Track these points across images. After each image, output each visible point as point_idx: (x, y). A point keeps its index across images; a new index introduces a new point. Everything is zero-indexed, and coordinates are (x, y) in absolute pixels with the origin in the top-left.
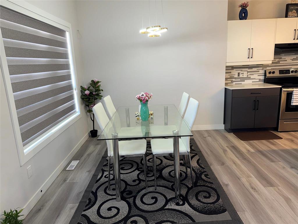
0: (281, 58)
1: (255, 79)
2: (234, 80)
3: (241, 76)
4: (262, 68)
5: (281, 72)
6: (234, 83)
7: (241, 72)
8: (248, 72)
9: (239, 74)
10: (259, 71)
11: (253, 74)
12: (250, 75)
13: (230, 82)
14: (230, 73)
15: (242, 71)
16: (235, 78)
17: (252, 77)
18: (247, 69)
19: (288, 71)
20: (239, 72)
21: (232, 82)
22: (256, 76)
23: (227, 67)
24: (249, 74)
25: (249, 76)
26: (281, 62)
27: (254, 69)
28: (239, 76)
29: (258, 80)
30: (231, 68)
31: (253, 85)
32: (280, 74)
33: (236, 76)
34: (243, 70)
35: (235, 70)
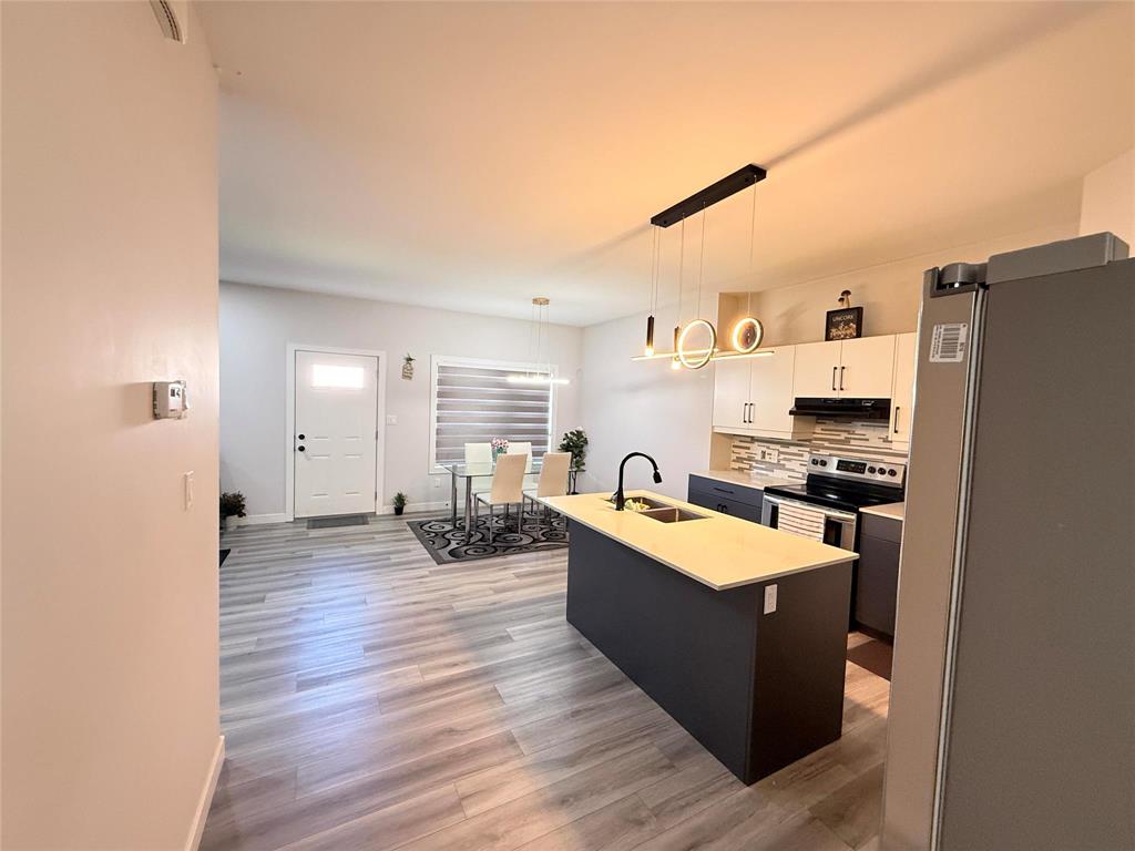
1: (793, 471)
2: (754, 464)
3: (767, 458)
4: (808, 449)
5: (842, 465)
6: (755, 471)
7: (768, 451)
8: (780, 453)
9: (764, 453)
11: (789, 460)
12: (785, 459)
15: (768, 448)
16: (757, 462)
18: (778, 447)
19: (860, 467)
20: (764, 449)
22: (794, 465)
24: (782, 456)
28: (764, 457)
32: (838, 469)
33: (759, 458)
35: (756, 443)
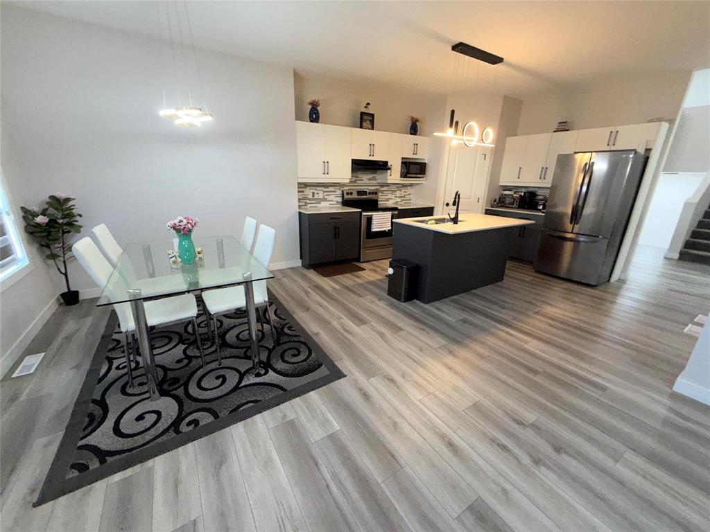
0: (357, 177)
1: (332, 201)
2: (308, 201)
3: (316, 196)
4: (338, 188)
5: (359, 193)
6: (309, 205)
7: (316, 192)
8: (324, 192)
9: (313, 193)
10: (335, 192)
11: (329, 195)
12: (327, 195)
13: (303, 204)
14: (303, 192)
15: (316, 190)
16: (310, 199)
17: (329, 198)
18: (322, 188)
19: (364, 193)
20: (314, 191)
21: (306, 204)
22: (332, 197)
23: (299, 184)
24: (325, 194)
25: (326, 197)
26: (358, 182)
27: (331, 189)
28: (313, 196)
29: (335, 203)
30: (303, 186)
31: (330, 208)
32: (358, 195)
33: (310, 197)
34: (318, 188)
35: (308, 188)
